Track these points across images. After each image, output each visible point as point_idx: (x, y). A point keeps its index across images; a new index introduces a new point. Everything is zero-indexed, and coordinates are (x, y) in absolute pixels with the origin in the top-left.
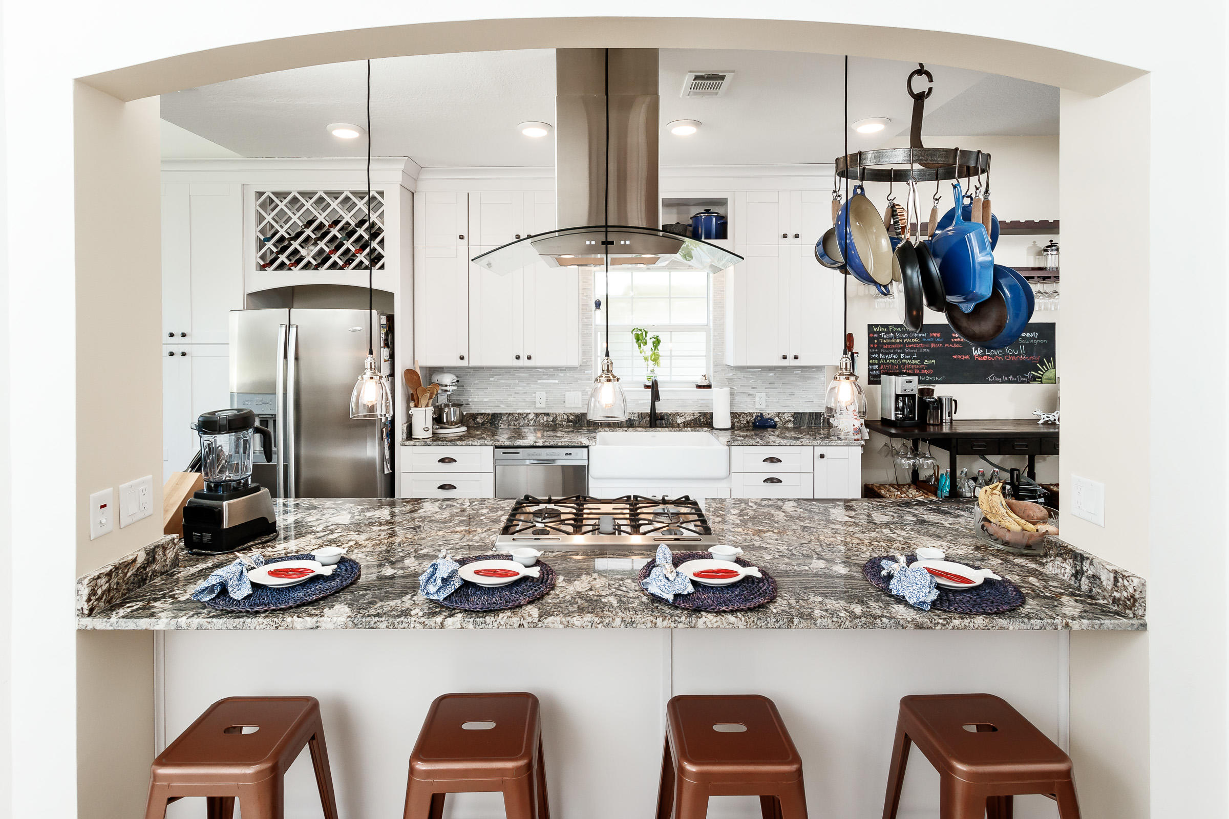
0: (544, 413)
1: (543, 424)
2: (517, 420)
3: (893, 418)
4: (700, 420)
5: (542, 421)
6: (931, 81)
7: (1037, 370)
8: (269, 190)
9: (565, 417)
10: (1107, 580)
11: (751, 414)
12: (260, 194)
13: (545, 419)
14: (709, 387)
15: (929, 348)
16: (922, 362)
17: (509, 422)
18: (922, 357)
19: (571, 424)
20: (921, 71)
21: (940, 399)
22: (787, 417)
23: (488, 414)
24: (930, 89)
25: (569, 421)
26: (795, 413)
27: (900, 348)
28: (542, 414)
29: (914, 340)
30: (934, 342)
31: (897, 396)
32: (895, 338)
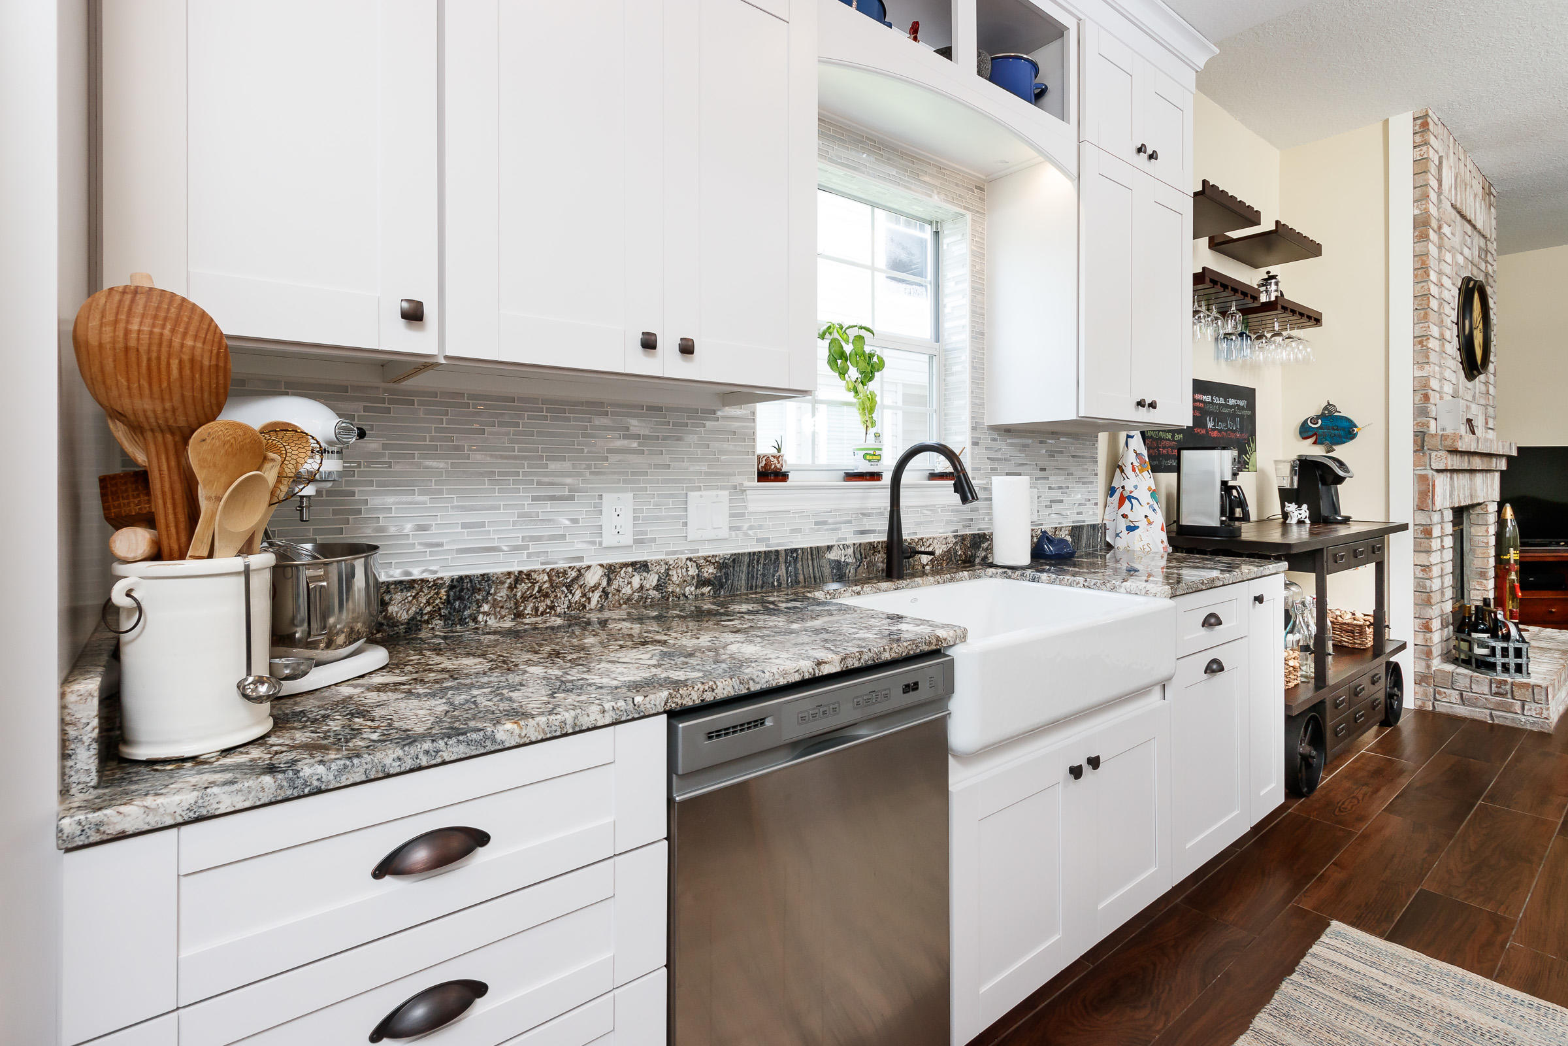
0: (633, 564)
1: (629, 599)
2: (547, 595)
4: (955, 554)
5: (627, 590)
9: (693, 571)
13: (636, 581)
17: (517, 604)
19: (706, 590)
22: (1065, 536)
23: (436, 585)
25: (702, 582)
26: (1073, 528)
28: (626, 565)
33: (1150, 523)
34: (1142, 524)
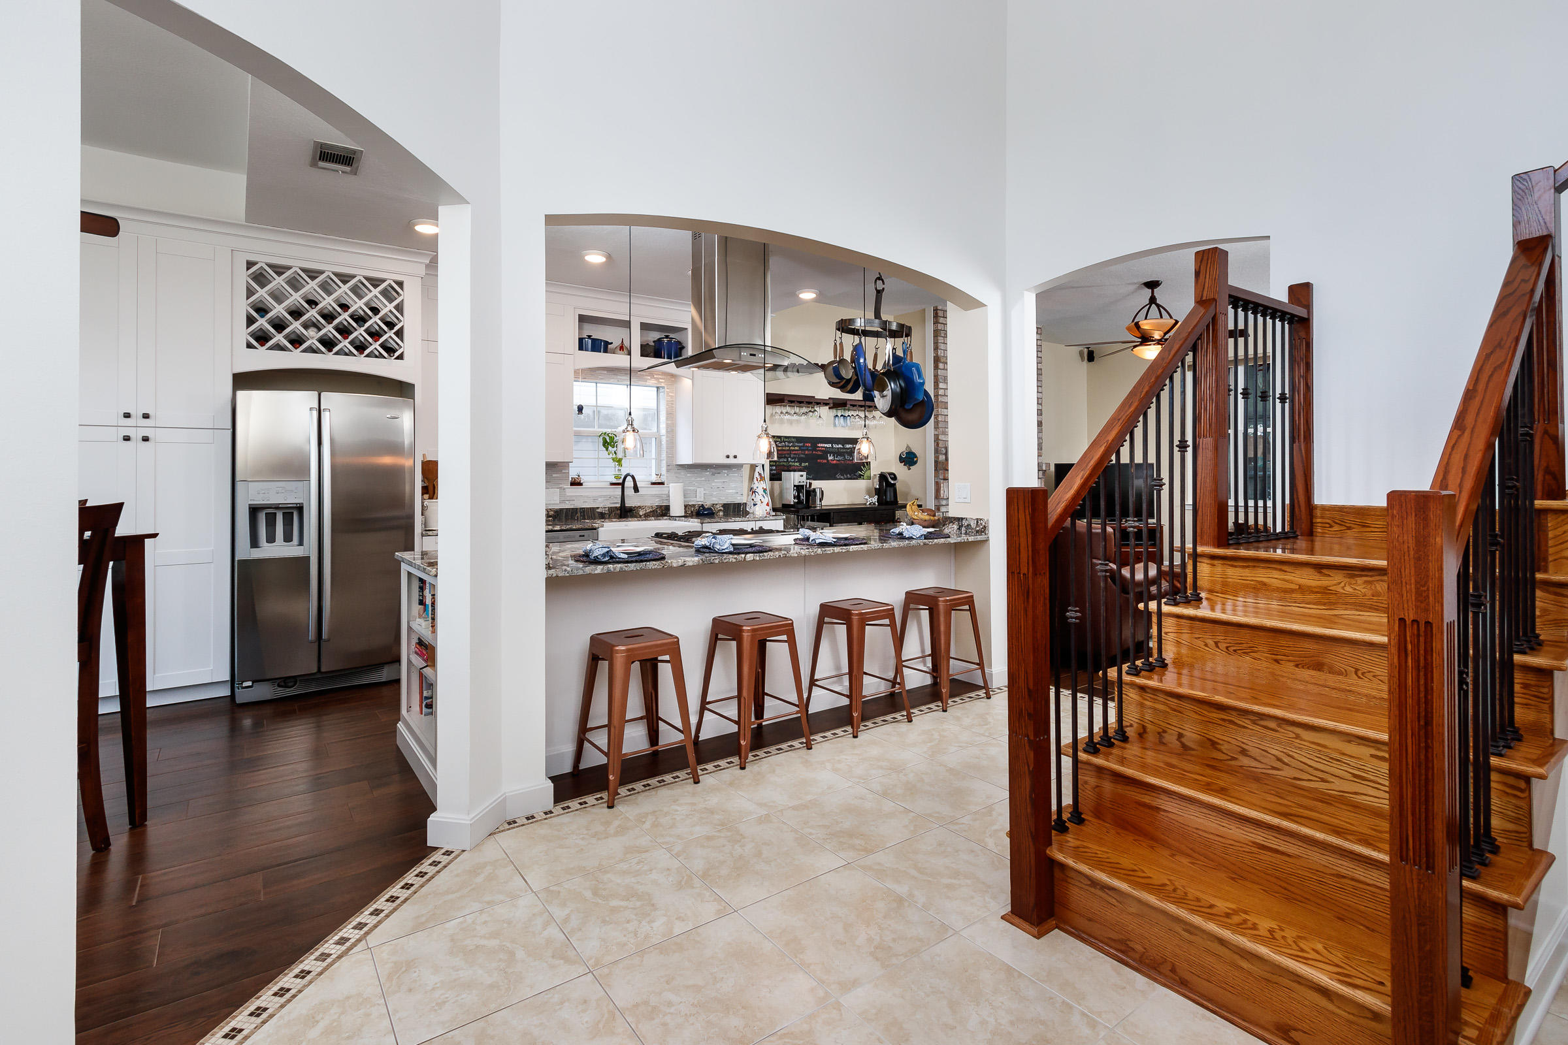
3: (792, 503)
4: (657, 512)
6: (884, 284)
7: (861, 470)
8: (262, 260)
10: (973, 524)
11: (694, 506)
12: (250, 264)
14: (662, 483)
15: (804, 454)
16: (801, 464)
18: (801, 460)
19: (551, 518)
20: (880, 278)
21: (814, 489)
22: (719, 507)
24: (883, 289)
26: (724, 503)
27: (788, 454)
29: (796, 448)
30: (808, 450)
31: (795, 486)
32: (785, 446)
33: (762, 503)
34: (759, 503)
